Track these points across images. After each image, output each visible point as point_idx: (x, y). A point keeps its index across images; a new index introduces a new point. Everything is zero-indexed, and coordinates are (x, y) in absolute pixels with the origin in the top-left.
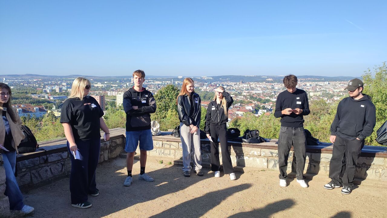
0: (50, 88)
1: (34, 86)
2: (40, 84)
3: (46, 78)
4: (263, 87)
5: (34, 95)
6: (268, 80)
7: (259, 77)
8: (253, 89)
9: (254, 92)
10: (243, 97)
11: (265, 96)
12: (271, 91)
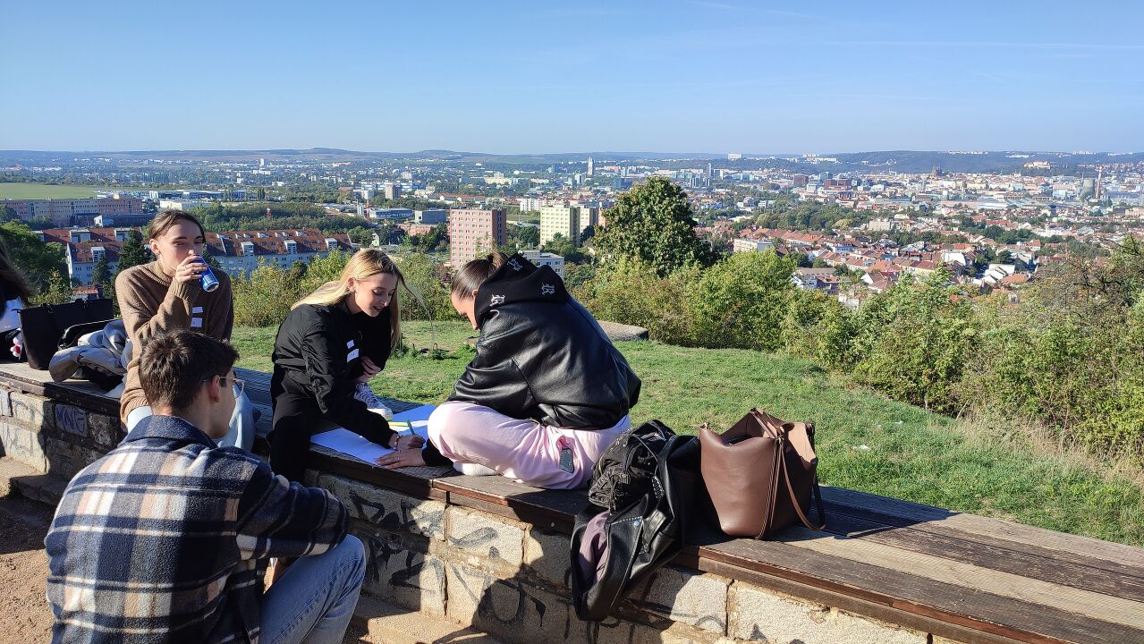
0: (370, 187)
1: (333, 181)
2: (346, 177)
3: (362, 159)
4: (1011, 189)
5: (333, 205)
6: (1030, 166)
7: (1001, 156)
8: (973, 196)
9: (976, 206)
10: (935, 221)
11: (1016, 219)
12: (1037, 203)
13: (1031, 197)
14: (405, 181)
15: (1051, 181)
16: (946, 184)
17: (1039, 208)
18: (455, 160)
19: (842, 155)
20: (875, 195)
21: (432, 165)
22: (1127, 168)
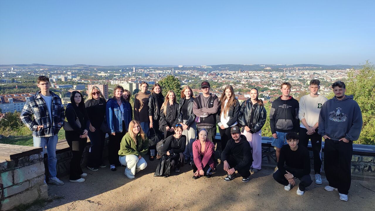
3: (52, 67)
6: (266, 69)
7: (258, 66)
8: (251, 78)
9: (252, 81)
10: (241, 85)
11: (263, 84)
12: (269, 79)
13: (267, 78)
14: (69, 75)
15: (272, 73)
16: (243, 74)
17: (269, 81)
18: (87, 68)
19: (213, 66)
20: (223, 78)
21: (78, 70)
22: (291, 69)
